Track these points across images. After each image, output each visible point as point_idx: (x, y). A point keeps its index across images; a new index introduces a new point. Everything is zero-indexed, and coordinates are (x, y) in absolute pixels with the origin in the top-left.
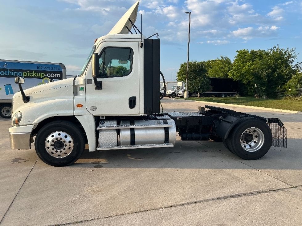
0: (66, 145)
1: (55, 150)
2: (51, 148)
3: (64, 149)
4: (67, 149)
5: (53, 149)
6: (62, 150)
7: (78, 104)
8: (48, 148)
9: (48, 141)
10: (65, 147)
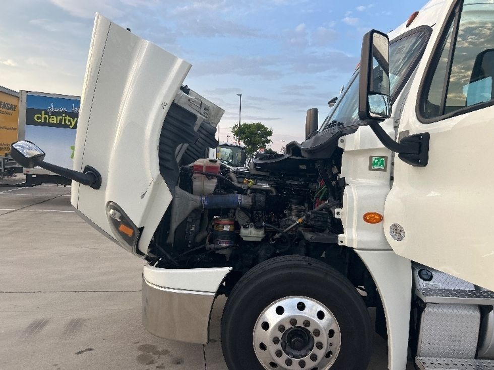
0: (320, 346)
1: (285, 356)
2: (272, 348)
3: (314, 358)
4: (323, 358)
5: (279, 354)
6: (307, 359)
7: (369, 214)
8: (263, 346)
9: (266, 326)
10: (315, 350)
